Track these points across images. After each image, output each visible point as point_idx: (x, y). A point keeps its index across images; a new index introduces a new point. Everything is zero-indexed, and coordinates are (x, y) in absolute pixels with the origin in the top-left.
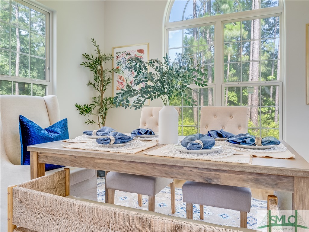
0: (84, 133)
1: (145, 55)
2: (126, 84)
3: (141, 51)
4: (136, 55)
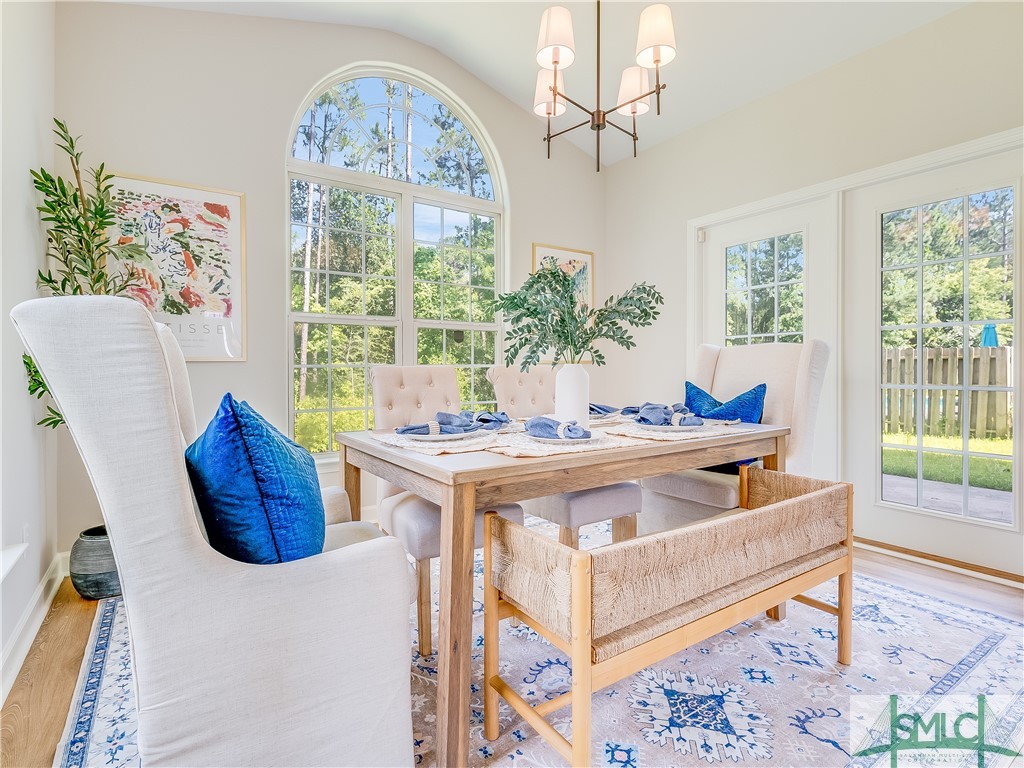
1: (232, 224)
2: (162, 297)
3: (220, 210)
4: (200, 217)
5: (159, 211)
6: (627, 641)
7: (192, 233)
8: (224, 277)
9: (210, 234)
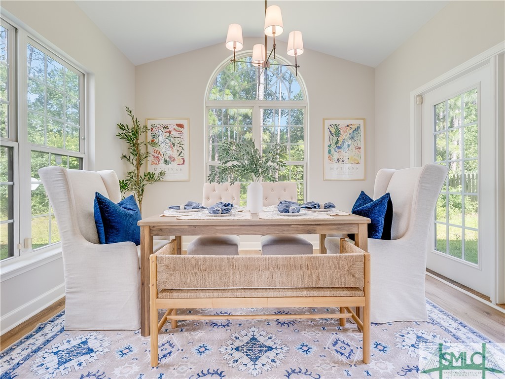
0: (170, 208)
1: (185, 131)
2: (163, 159)
3: (180, 126)
4: (175, 129)
5: (162, 129)
6: (175, 294)
7: (172, 136)
8: (182, 150)
9: (178, 135)
